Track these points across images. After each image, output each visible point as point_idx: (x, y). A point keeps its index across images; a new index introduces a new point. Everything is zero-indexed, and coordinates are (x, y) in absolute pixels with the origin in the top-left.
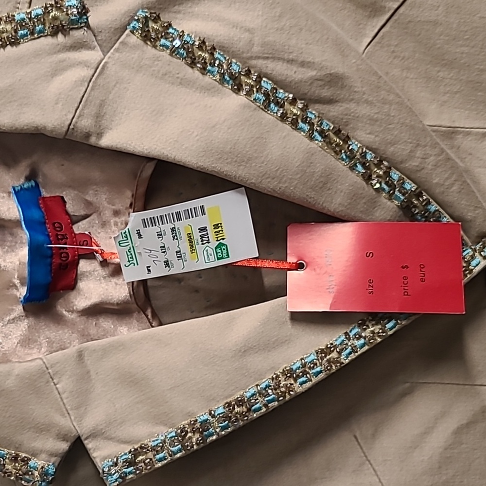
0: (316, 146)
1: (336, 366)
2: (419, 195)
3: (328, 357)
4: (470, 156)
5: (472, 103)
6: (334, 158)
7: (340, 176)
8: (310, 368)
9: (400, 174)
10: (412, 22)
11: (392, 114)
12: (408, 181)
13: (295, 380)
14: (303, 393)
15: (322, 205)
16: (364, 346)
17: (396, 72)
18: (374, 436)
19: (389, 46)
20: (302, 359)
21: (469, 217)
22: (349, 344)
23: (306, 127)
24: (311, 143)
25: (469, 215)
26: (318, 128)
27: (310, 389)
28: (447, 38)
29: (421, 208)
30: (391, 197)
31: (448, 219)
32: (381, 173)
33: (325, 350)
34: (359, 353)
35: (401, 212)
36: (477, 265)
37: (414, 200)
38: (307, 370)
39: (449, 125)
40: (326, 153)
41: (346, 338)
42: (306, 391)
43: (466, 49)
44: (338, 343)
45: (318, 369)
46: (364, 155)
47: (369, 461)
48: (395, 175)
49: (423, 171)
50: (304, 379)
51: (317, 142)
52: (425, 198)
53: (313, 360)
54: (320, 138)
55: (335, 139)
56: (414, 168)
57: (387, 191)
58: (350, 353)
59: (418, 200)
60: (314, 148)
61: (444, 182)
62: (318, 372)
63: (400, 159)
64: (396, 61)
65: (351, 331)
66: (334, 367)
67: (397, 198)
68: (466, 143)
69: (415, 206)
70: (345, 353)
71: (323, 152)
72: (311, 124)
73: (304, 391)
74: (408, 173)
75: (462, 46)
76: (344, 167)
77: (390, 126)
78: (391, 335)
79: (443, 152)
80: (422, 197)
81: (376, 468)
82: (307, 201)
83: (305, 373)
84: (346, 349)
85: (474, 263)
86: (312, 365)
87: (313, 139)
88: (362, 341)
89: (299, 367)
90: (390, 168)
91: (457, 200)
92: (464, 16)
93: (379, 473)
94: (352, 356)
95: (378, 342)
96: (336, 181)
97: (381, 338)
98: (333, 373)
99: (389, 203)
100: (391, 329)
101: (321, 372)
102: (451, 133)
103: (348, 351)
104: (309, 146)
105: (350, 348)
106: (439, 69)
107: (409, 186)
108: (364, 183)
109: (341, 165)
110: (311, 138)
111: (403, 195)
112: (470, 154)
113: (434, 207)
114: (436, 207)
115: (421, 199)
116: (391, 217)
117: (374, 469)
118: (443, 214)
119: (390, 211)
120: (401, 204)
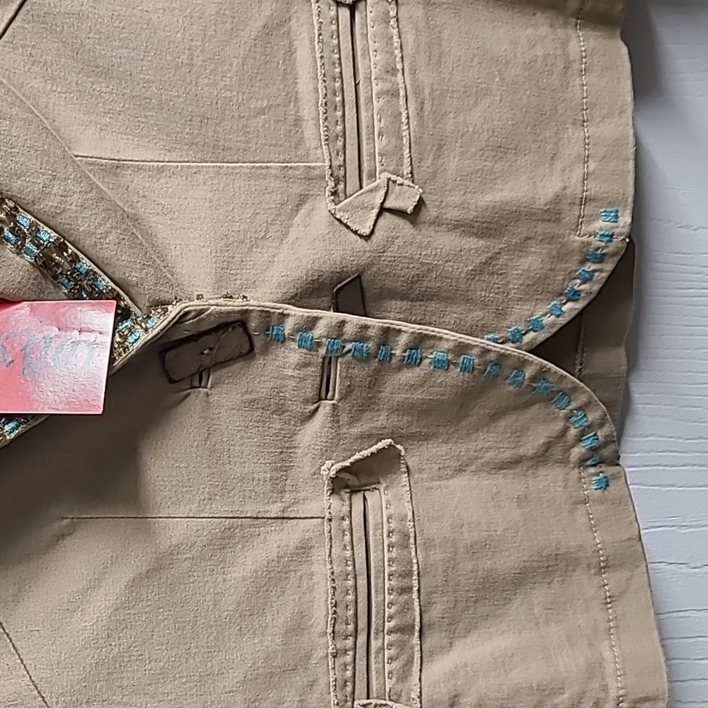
2: (61, 248)
4: (144, 201)
5: (142, 126)
9: (33, 219)
10: (50, 14)
11: (15, 134)
12: (46, 228)
17: (37, 83)
18: (16, 598)
19: (24, 46)
21: (134, 279)
25: (134, 277)
28: (98, 36)
29: (67, 266)
30: (19, 250)
31: (108, 282)
32: (2, 216)
35: (37, 273)
36: (136, 340)
37: (55, 254)
39: (112, 157)
43: (125, 52)
47: (8, 635)
48: (25, 220)
49: (64, 214)
52: (70, 251)
56: (52, 210)
57: (13, 242)
59: (61, 255)
61: (95, 228)
63: (30, 197)
64: (36, 69)
67: (28, 252)
68: (138, 182)
69: (58, 265)
74: (45, 218)
75: (118, 47)
77: (13, 150)
78: (12, 440)
79: (92, 189)
80: (67, 252)
81: (18, 644)
85: (131, 339)
90: (17, 210)
91: (116, 254)
92: (119, 8)
93: (20, 652)
99: (18, 258)
100: (11, 431)
102: (116, 168)
106: (94, 80)
107: (47, 235)
111: (38, 246)
112: (144, 196)
114: (90, 266)
115: (65, 254)
116: (22, 278)
117: (13, 646)
118: (100, 276)
119: (20, 270)
120: (35, 260)
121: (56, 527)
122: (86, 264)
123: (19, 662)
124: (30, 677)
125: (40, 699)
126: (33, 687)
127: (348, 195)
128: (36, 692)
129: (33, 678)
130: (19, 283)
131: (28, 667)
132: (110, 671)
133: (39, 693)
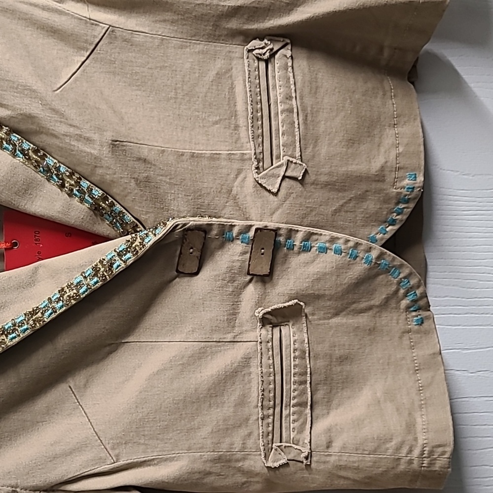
0: (18, 161)
1: (39, 324)
2: (105, 199)
3: (34, 318)
6: (34, 170)
7: (39, 184)
8: (19, 326)
9: (89, 183)
12: (97, 189)
13: (7, 336)
14: (13, 346)
15: (24, 207)
16: (63, 307)
18: (86, 386)
20: (12, 320)
22: (51, 307)
23: (10, 147)
24: (14, 159)
26: (19, 148)
27: (19, 343)
29: (108, 209)
30: (82, 200)
31: (130, 218)
32: (73, 182)
33: (32, 312)
34: (58, 312)
35: (92, 213)
37: (101, 203)
38: (17, 328)
40: (27, 167)
41: (49, 302)
42: (16, 345)
44: (42, 306)
45: (25, 327)
46: (58, 169)
47: (81, 406)
48: (85, 184)
50: (14, 335)
51: (19, 159)
52: (110, 201)
53: (22, 321)
54: (21, 156)
55: (34, 156)
57: (79, 196)
58: (51, 314)
59: (105, 203)
60: (17, 163)
62: (24, 329)
65: (53, 297)
66: (38, 325)
67: (87, 202)
69: (103, 208)
70: (47, 314)
71: (24, 166)
72: (14, 145)
73: (14, 344)
74: (96, 183)
76: (42, 178)
80: (108, 201)
81: (86, 411)
82: (12, 203)
83: (14, 331)
84: (48, 310)
86: (20, 324)
87: (16, 156)
88: (61, 304)
89: (11, 326)
90: (81, 179)
94: (54, 316)
95: (73, 303)
96: (35, 189)
97: (75, 301)
98: (38, 329)
99: (81, 205)
101: (27, 329)
103: (50, 312)
104: (13, 162)
105: (51, 309)
107: (97, 192)
108: (59, 190)
109: (40, 177)
110: (14, 155)
111: (92, 198)
114: (121, 209)
115: (107, 202)
116: (84, 216)
117: (85, 412)
118: (126, 214)
119: (83, 212)
120: (91, 206)
122: (118, 207)
123: (88, 420)
124: (94, 429)
125: (99, 441)
126: (95, 434)
127: (265, 169)
128: (97, 437)
129: (95, 430)
130: (82, 218)
131: (92, 424)
132: (137, 426)
133: (99, 438)
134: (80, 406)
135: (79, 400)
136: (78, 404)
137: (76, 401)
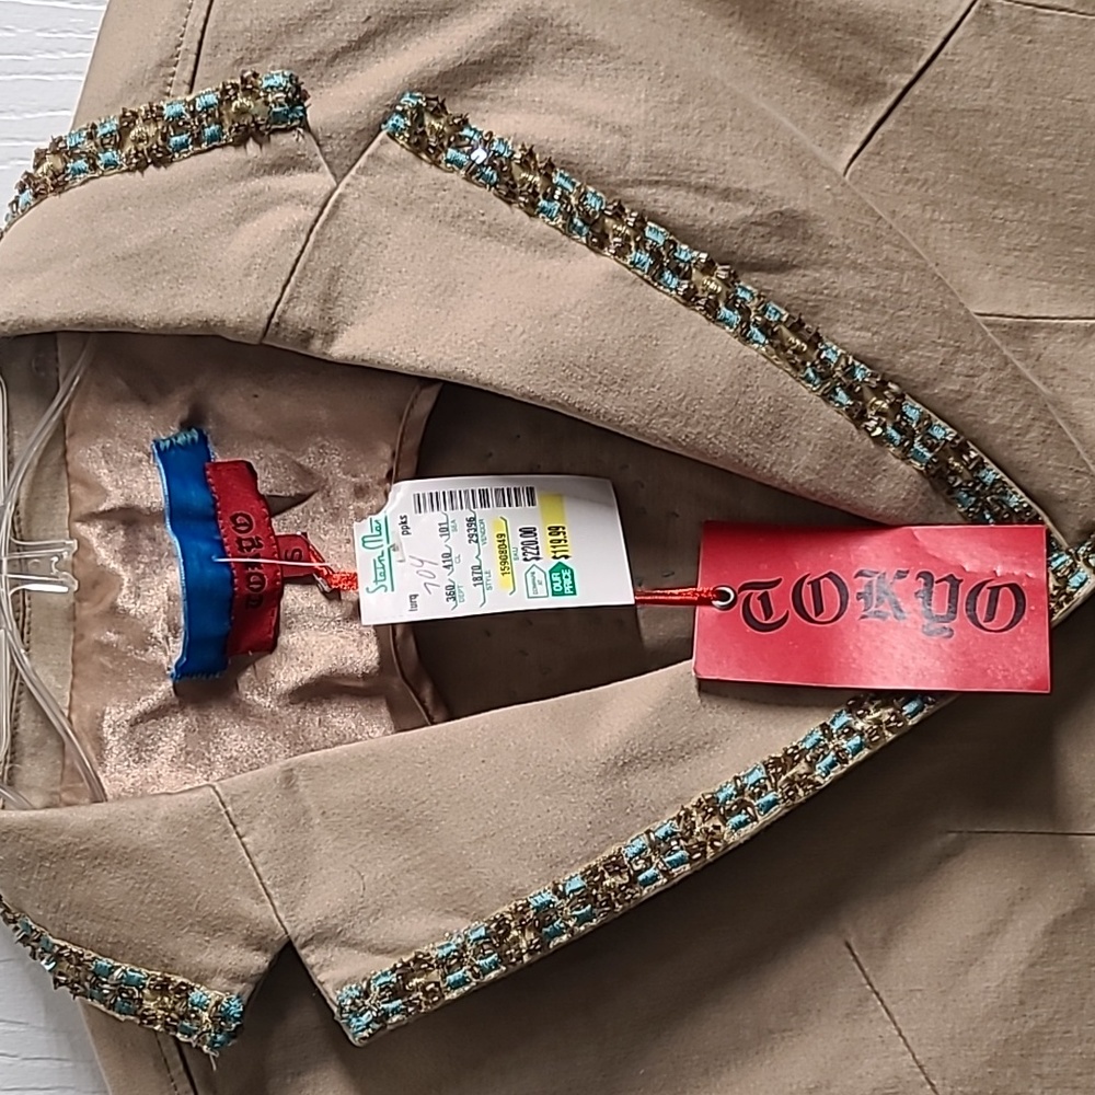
0: (756, 353)
1: (805, 790)
2: (961, 450)
3: (789, 774)
4: (1063, 375)
5: (1064, 267)
6: (792, 376)
7: (804, 411)
8: (753, 796)
9: (922, 409)
10: (940, 111)
11: (906, 290)
12: (939, 422)
13: (724, 821)
14: (741, 845)
15: (770, 471)
16: (861, 749)
17: (912, 210)
18: (886, 942)
19: (895, 159)
20: (736, 778)
21: (1063, 492)
22: (831, 746)
23: (735, 317)
24: (746, 348)
25: (1064, 489)
26: (759, 319)
27: (754, 837)
28: (1010, 141)
29: (967, 475)
30: (906, 454)
31: (1021, 497)
32: (885, 406)
33: (783, 761)
34: (851, 763)
35: (927, 485)
36: (1082, 584)
37: (951, 459)
38: (748, 799)
39: (1018, 313)
40: (775, 368)
41: (824, 735)
42: (746, 842)
43: (1047, 163)
44: (808, 745)
45: (770, 797)
46: (850, 371)
47: (877, 994)
48: (913, 411)
49: (969, 400)
50: (742, 817)
51: (756, 345)
52: (973, 455)
53: (758, 781)
54: (762, 339)
55: (792, 339)
56: (952, 395)
57: (897, 443)
58: (833, 765)
59: (959, 459)
60: (752, 356)
61: (1012, 421)
62: (769, 802)
63: (921, 379)
64: (911, 189)
65: (833, 722)
66: (801, 792)
67: (918, 456)
68: (1054, 348)
69: (955, 473)
70: (821, 765)
71: (769, 365)
72: (745, 311)
73: (742, 841)
74: (938, 406)
75: (1039, 156)
76: (811, 395)
77: (902, 313)
78: (914, 726)
79: (1007, 364)
80: (968, 454)
81: (892, 1008)
82: (740, 461)
83: (742, 805)
84: (825, 756)
85: (1074, 581)
86: (757, 790)
87: (748, 339)
88: (856, 740)
89: (732, 795)
90: (902, 397)
91: (1039, 457)
92: (1042, 98)
93: (897, 1018)
94: (838, 770)
95: (888, 740)
96: (796, 423)
97: (893, 733)
98: (801, 804)
99: (903, 466)
100: (914, 714)
101: (775, 802)
102: (1022, 329)
103: (828, 760)
104: (742, 354)
105: (832, 753)
106: (995, 203)
107: (941, 432)
108: (852, 426)
109: (806, 392)
110: (746, 338)
111: (930, 450)
112: (1064, 370)
113: (991, 474)
114: (997, 474)
115: (966, 458)
116: (908, 494)
117: (887, 1010)
118: (1011, 488)
119: (906, 482)
120: (926, 468)
121: (938, 844)
123: (896, 1033)
124: (914, 1056)
125: (929, 1087)
126: (918, 1070)
128: (923, 1077)
129: (917, 1057)
130: (904, 499)
131: (909, 1041)
132: (1024, 1052)
133: (927, 1078)
134: (874, 996)
135: (872, 979)
136: (868, 987)
137: (864, 981)
